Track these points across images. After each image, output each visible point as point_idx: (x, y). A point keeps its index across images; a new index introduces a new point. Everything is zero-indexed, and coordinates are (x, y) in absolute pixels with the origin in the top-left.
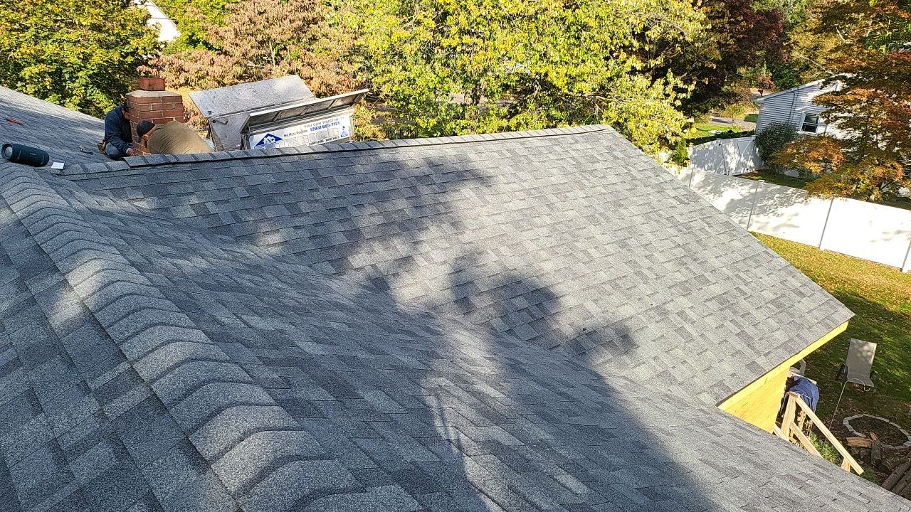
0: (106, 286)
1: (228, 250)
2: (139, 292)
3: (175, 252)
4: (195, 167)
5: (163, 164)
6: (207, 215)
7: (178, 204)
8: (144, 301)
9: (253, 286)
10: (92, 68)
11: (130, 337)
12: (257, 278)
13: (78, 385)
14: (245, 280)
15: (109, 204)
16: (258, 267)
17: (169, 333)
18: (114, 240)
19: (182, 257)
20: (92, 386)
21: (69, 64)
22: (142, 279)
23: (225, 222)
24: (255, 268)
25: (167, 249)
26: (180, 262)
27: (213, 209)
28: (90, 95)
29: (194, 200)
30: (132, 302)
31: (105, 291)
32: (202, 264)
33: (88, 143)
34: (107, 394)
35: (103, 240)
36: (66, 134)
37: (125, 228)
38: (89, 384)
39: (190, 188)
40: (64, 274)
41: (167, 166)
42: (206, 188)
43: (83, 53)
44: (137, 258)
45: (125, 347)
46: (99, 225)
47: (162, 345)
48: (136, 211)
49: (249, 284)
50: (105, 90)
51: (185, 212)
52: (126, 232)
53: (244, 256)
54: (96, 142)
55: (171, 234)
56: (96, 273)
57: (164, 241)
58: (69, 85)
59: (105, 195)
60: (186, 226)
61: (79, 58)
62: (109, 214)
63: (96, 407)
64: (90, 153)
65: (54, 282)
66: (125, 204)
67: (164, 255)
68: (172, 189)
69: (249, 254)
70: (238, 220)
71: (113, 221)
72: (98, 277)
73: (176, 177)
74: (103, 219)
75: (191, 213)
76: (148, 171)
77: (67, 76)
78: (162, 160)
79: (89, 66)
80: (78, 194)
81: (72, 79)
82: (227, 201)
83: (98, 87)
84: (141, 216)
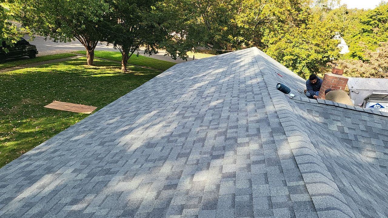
0: (302, 148)
1: (348, 152)
2: (314, 156)
3: (327, 144)
4: (345, 110)
5: (331, 105)
6: (343, 132)
7: (331, 123)
8: (315, 160)
9: (358, 173)
10: (309, 60)
11: (307, 172)
12: (360, 170)
13: (283, 181)
14: (355, 168)
15: (306, 115)
16: (361, 165)
17: (324, 179)
18: (306, 130)
19: (329, 147)
20: (288, 184)
21: (301, 57)
22: (315, 150)
23: (350, 138)
24: (360, 165)
25: (325, 142)
26: (329, 149)
27: (346, 130)
28: (304, 70)
29: (339, 124)
30: (311, 159)
31: (301, 149)
32: (338, 154)
33: (301, 89)
34: (293, 190)
35: (303, 129)
36: (294, 83)
37: (310, 127)
38: (287, 183)
39: (339, 118)
40: (287, 137)
41: (333, 106)
42: (347, 121)
43: (308, 54)
44: (314, 141)
45: (304, 175)
46: (302, 122)
47: (320, 182)
48: (314, 121)
49: (356, 171)
50: (310, 69)
51: (334, 128)
52: (311, 128)
53: (355, 157)
54: (304, 89)
55: (326, 135)
56: (299, 141)
57: (323, 137)
58: (298, 65)
59: (305, 111)
60: (333, 134)
61: (306, 56)
62: (305, 119)
63: (287, 193)
64: (301, 93)
65: (283, 138)
66: (311, 117)
67: (323, 143)
68: (331, 117)
69: (358, 157)
70: (357, 140)
71: (306, 122)
72: (300, 143)
73: (335, 112)
74: (303, 120)
75: (336, 129)
76: (324, 106)
77: (298, 61)
78: (332, 104)
79: (308, 59)
80: (296, 108)
81: (300, 63)
82: (354, 129)
83: (308, 68)
84: (316, 124)
